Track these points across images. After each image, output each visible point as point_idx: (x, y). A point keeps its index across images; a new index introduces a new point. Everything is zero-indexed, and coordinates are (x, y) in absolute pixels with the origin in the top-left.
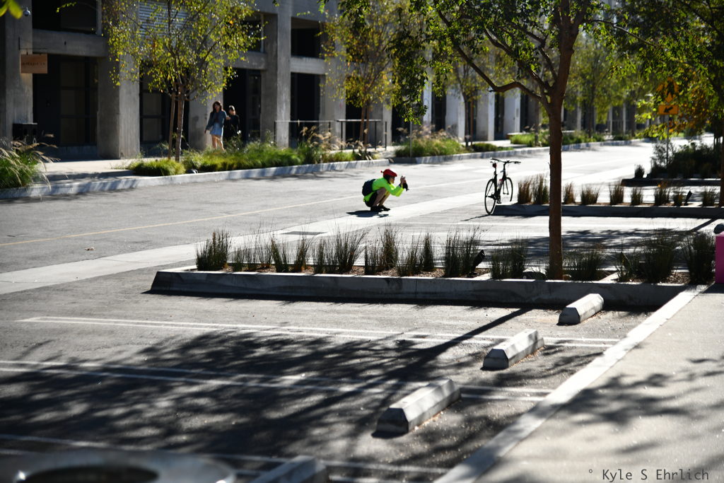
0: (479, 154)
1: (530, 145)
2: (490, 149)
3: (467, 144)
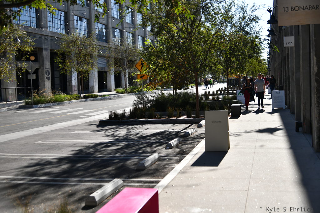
0: (84, 100)
1: (123, 94)
2: (93, 96)
3: (81, 95)
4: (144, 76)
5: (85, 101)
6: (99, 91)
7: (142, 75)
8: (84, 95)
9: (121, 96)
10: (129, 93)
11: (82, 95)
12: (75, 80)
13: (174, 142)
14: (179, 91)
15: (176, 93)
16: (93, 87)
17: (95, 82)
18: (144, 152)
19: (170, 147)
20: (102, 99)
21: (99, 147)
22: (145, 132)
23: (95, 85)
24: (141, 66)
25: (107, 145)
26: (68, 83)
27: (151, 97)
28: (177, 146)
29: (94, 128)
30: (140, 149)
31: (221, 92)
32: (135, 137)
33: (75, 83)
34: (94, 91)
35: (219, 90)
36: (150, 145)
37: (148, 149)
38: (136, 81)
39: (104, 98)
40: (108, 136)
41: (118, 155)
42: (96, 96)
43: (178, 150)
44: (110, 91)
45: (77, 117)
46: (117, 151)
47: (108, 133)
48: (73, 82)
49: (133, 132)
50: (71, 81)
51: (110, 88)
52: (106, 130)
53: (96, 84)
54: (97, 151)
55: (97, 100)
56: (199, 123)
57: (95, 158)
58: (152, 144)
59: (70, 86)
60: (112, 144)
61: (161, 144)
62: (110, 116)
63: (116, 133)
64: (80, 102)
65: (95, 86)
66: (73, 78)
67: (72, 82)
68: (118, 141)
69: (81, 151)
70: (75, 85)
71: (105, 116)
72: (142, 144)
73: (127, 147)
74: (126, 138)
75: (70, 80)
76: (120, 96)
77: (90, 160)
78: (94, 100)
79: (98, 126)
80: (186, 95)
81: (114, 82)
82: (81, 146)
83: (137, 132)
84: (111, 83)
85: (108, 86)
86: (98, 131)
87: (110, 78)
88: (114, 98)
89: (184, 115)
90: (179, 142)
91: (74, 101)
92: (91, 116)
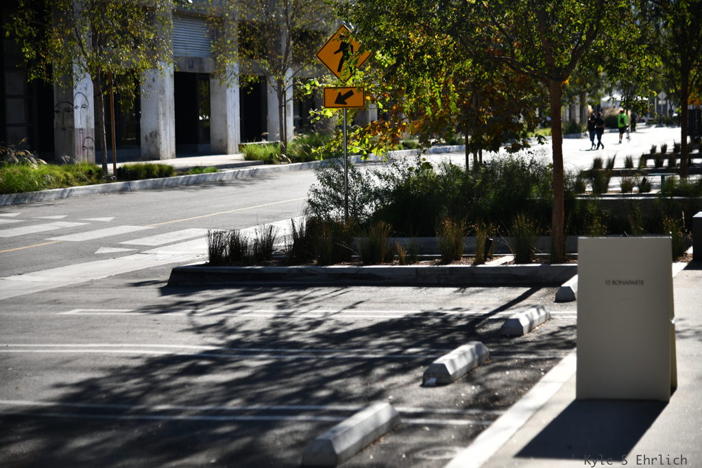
0: (119, 184)
1: (269, 160)
2: (155, 173)
3: (105, 167)
4: (350, 94)
5: (123, 191)
6: (180, 153)
7: (344, 92)
8: (119, 165)
9: (264, 171)
10: (295, 160)
11: (110, 167)
12: (84, 107)
13: (456, 359)
14: (487, 156)
15: (478, 164)
16: (155, 135)
17: (164, 114)
18: (337, 397)
19: (440, 377)
20: (187, 185)
21: (161, 375)
22: (347, 316)
23: (162, 128)
24: (341, 54)
25: (193, 365)
26: (57, 120)
27: (376, 178)
28: (469, 376)
29: (151, 295)
30: (322, 383)
31: (659, 163)
32: (306, 338)
33: (83, 117)
34: (158, 150)
35: (653, 154)
36: (364, 368)
37: (355, 386)
38: (322, 116)
39: (197, 179)
40: (200, 329)
41: (234, 404)
42: (167, 172)
43: (470, 390)
44: (223, 151)
45: (86, 253)
46: (231, 389)
47: (201, 318)
48: (77, 113)
49: (302, 315)
50: (70, 111)
51: (221, 141)
52: (197, 305)
53: (165, 124)
54: (154, 388)
55: (171, 187)
56: (565, 285)
57: (146, 418)
58: (373, 364)
59: (64, 129)
60: (216, 360)
61: (406, 365)
62: (214, 252)
63: (233, 321)
64: (103, 192)
65: (162, 133)
66: (78, 101)
67: (72, 116)
68: (241, 348)
69: (90, 387)
70: (84, 126)
71: (196, 252)
72: (334, 362)
73: (272, 373)
74: (271, 340)
75: (64, 105)
76: (258, 174)
77: (124, 425)
78: (156, 188)
79: (164, 291)
80: (515, 171)
81: (238, 118)
82: (93, 369)
83: (317, 314)
84: (226, 121)
85: (216, 131)
86: (164, 309)
87: (224, 100)
88: (236, 181)
89: (505, 251)
90: (479, 360)
91: (79, 189)
92: (140, 250)
